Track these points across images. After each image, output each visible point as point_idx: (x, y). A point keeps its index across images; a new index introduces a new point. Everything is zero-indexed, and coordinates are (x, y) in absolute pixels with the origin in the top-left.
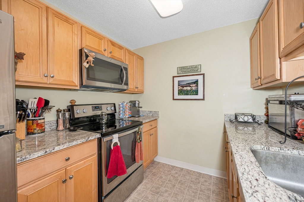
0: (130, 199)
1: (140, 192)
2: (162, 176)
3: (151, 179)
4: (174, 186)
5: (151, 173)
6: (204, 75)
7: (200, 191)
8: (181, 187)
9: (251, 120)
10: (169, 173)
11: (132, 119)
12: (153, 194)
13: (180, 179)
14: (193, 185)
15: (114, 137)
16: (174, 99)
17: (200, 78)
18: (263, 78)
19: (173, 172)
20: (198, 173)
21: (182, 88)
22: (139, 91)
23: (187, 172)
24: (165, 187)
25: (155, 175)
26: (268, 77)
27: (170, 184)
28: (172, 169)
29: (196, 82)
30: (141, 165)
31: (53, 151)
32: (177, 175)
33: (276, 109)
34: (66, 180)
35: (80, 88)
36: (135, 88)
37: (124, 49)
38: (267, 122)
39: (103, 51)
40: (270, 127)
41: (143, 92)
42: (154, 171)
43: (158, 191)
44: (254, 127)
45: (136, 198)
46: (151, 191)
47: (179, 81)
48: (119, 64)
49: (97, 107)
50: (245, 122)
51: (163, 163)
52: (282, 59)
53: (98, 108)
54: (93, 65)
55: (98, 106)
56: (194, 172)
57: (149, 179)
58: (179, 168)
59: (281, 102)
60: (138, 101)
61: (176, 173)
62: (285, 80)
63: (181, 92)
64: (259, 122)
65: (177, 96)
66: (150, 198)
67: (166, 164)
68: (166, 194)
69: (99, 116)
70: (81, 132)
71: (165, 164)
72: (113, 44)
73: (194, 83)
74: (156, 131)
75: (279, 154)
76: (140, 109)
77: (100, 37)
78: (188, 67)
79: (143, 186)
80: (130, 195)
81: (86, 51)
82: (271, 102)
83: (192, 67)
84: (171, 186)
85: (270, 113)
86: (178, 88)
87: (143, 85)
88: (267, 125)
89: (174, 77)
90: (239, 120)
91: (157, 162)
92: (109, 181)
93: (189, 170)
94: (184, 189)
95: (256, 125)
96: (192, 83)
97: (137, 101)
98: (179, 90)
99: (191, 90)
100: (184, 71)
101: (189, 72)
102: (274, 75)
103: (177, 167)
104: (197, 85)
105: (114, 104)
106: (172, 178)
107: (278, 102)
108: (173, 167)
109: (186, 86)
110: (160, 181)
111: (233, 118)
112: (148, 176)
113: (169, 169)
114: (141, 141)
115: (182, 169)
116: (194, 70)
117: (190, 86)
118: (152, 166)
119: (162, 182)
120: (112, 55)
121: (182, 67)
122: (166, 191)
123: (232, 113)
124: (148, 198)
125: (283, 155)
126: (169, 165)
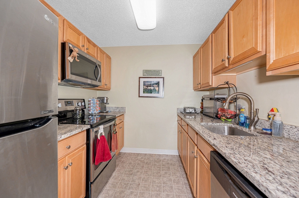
0: (109, 184)
1: (116, 177)
2: (131, 162)
3: (122, 166)
4: (143, 167)
5: (121, 162)
6: (163, 78)
7: (162, 166)
8: (148, 166)
9: (193, 111)
10: (136, 159)
11: (101, 114)
12: (128, 176)
13: (146, 161)
14: (157, 163)
15: (101, 128)
16: (139, 97)
17: (161, 80)
18: (201, 84)
19: (139, 158)
20: (158, 155)
21: (146, 87)
22: (107, 88)
23: (150, 155)
24: (136, 169)
25: (124, 163)
26: (205, 84)
27: (139, 166)
28: (137, 156)
29: (158, 84)
30: (115, 154)
31: (60, 139)
32: (143, 159)
33: (208, 104)
34: (67, 167)
35: (61, 82)
36: (104, 85)
37: (97, 47)
38: (201, 112)
39: (81, 47)
40: (203, 115)
41: (110, 89)
42: (122, 160)
43: (131, 173)
44: (195, 116)
45: (114, 182)
46: (125, 174)
47: (144, 82)
48: (95, 61)
49: (68, 102)
50: (190, 113)
51: (129, 153)
52: (213, 74)
53: (70, 103)
54: (79, 61)
55: (70, 101)
56: (155, 154)
57: (121, 167)
58: (143, 154)
59: (211, 99)
60: (107, 98)
61: (142, 158)
62: (214, 86)
63: (145, 91)
64: (198, 113)
65: (142, 94)
66: (126, 179)
67: (132, 153)
68: (139, 173)
69: (73, 111)
70: (64, 126)
71: (130, 153)
72: (89, 41)
73: (156, 84)
74: (123, 125)
75: (212, 127)
76: (107, 105)
77: (79, 34)
78: (152, 71)
79: (117, 173)
80: (107, 181)
81: (71, 46)
82: (205, 99)
83: (155, 71)
84: (140, 167)
85: (204, 106)
86: (144, 87)
87: (110, 82)
88: (202, 114)
89: (140, 78)
90: (187, 112)
91: (122, 153)
92: (96, 168)
93: (151, 154)
94: (151, 167)
95: (196, 114)
96: (155, 84)
97: (105, 98)
98: (144, 89)
99: (154, 89)
100: (148, 73)
101: (152, 75)
102: (208, 83)
103: (141, 154)
104: (158, 86)
105: (84, 100)
106: (139, 162)
107: (209, 99)
108: (138, 154)
109: (150, 86)
110: (130, 166)
111: (182, 110)
112: (119, 165)
113: (135, 157)
114: (116, 132)
115: (146, 154)
116: (156, 73)
117: (153, 87)
118: (120, 157)
119: (132, 166)
120: (88, 52)
121: (147, 70)
122: (138, 172)
123: (182, 107)
124: (124, 179)
125: (213, 127)
126: (134, 153)
